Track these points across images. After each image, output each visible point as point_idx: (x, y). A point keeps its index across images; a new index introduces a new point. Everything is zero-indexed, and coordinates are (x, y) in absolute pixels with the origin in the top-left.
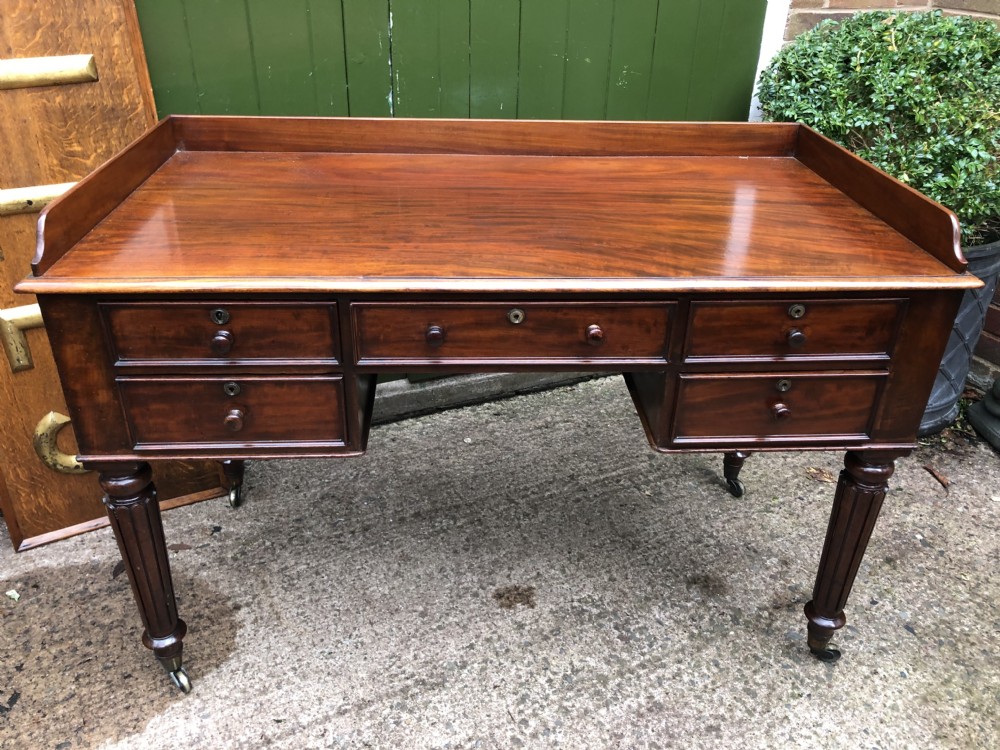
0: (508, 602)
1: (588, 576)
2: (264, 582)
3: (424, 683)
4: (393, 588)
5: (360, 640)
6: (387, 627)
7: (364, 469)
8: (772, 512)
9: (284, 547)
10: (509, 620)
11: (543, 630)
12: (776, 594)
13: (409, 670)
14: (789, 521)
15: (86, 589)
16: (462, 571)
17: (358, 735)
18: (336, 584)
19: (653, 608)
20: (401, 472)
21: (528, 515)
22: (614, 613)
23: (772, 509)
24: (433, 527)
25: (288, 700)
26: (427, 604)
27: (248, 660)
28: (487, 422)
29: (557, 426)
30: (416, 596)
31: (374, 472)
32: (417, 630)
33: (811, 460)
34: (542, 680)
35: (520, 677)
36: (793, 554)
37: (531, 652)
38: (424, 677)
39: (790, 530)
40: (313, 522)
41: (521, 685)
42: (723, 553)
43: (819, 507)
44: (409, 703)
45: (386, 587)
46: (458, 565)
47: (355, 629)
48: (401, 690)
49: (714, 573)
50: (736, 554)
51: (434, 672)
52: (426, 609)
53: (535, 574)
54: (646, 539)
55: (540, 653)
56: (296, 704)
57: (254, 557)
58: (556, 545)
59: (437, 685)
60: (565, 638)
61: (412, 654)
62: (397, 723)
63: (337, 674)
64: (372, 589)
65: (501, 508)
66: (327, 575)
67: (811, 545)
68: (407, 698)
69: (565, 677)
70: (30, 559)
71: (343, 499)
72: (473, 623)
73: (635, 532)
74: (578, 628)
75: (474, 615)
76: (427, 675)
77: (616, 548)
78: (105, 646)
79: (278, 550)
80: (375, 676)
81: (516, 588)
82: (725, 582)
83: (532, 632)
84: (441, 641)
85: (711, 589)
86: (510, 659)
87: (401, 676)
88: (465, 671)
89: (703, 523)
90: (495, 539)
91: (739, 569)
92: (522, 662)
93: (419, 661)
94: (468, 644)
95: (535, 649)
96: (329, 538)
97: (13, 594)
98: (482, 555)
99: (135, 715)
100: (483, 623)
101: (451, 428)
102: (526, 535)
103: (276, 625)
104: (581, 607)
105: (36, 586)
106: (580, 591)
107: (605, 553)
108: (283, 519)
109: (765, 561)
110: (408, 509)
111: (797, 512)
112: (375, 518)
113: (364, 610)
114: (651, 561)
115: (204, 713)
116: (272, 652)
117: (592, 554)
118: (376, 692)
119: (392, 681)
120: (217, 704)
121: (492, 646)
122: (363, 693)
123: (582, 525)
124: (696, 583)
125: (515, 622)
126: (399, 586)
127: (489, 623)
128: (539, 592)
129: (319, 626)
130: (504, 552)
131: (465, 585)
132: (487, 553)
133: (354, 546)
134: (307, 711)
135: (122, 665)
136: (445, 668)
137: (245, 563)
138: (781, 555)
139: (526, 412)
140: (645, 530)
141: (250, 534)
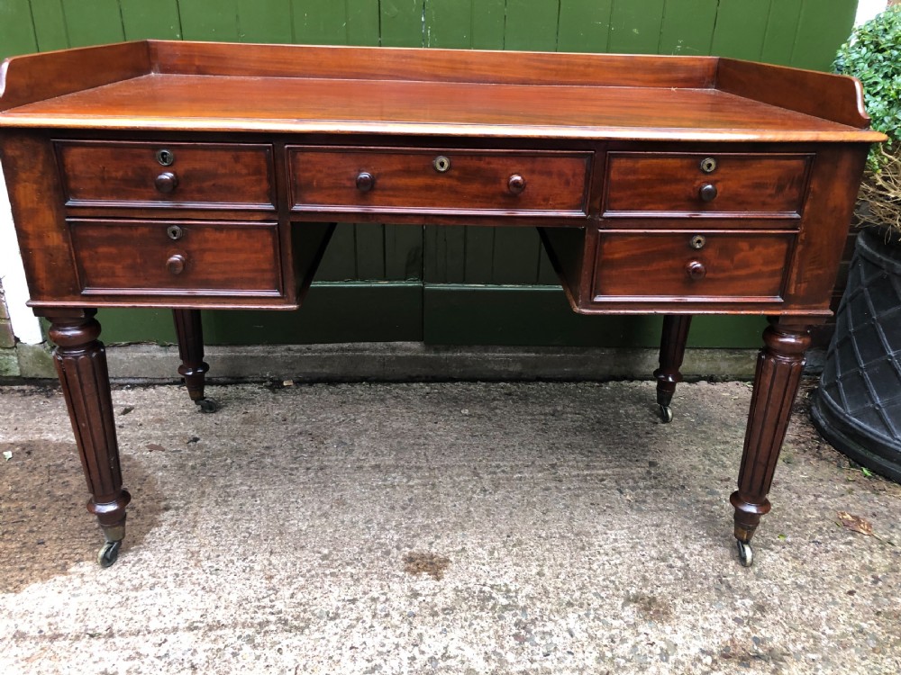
0: (415, 568)
1: (515, 564)
2: (203, 493)
3: (286, 622)
4: (313, 526)
5: (252, 565)
6: (284, 560)
7: (353, 417)
8: (772, 550)
9: (240, 467)
10: (405, 586)
11: (436, 605)
12: (732, 641)
13: (279, 605)
14: (790, 565)
15: (63, 463)
16: (388, 527)
17: (192, 654)
18: (263, 510)
19: (570, 615)
20: (384, 426)
21: (485, 491)
22: (524, 609)
23: (773, 546)
24: (386, 480)
25: (153, 602)
26: (335, 549)
27: (143, 557)
28: (494, 399)
29: (564, 416)
30: (328, 539)
31: (359, 421)
32: (309, 571)
33: (851, 505)
34: (405, 655)
35: (383, 645)
36: (777, 601)
37: (411, 623)
38: (290, 618)
39: (787, 574)
40: (278, 452)
41: (380, 653)
42: (686, 578)
43: (837, 559)
44: (258, 639)
45: (307, 523)
46: (388, 521)
47: (253, 553)
48: (260, 624)
49: (664, 597)
50: (702, 584)
51: (302, 614)
52: (330, 553)
53: (460, 547)
54: (602, 543)
55: (419, 627)
56: (157, 608)
57: (210, 469)
58: (499, 525)
59: (297, 628)
60: (454, 619)
61: (291, 592)
62: (234, 655)
63: (211, 591)
64: (292, 522)
65: (461, 478)
66: (261, 500)
67: (805, 598)
68: (259, 633)
69: (432, 659)
70: (40, 431)
71: (317, 438)
72: (368, 579)
73: (592, 533)
74: (475, 613)
75: (373, 571)
76: (292, 616)
77: (563, 544)
78: (43, 513)
79: (233, 469)
80: (244, 603)
81: (432, 557)
82: (672, 610)
83: (423, 604)
84: (326, 587)
85: (651, 613)
86: (384, 625)
87: (268, 610)
88: (332, 623)
89: (679, 542)
90: (439, 506)
91: (698, 600)
92: (395, 631)
93: (294, 600)
94: (351, 598)
95: (416, 622)
96: (284, 468)
97: (8, 454)
98: (416, 517)
99: (23, 577)
100: (378, 582)
101: (455, 398)
102: (472, 509)
103: (188, 532)
104: (491, 593)
105: (29, 453)
106: (499, 577)
107: (548, 546)
108: (255, 444)
109: (736, 601)
110: (371, 459)
111: (805, 557)
112: (337, 460)
113: (273, 539)
114: (595, 566)
115: (76, 592)
116: (169, 555)
117: (532, 544)
118: (235, 619)
119: (256, 612)
120: (92, 587)
121: (373, 607)
122: (221, 615)
123: (537, 513)
124: (636, 602)
125: (412, 590)
126: (319, 526)
127: (384, 583)
128: (453, 567)
129: (223, 543)
130: (440, 520)
131: (382, 541)
132: (423, 516)
133: (302, 480)
134: (161, 618)
135: (43, 532)
136: (314, 615)
137: (199, 473)
138: (760, 598)
139: (539, 397)
140: (606, 534)
141: (219, 450)
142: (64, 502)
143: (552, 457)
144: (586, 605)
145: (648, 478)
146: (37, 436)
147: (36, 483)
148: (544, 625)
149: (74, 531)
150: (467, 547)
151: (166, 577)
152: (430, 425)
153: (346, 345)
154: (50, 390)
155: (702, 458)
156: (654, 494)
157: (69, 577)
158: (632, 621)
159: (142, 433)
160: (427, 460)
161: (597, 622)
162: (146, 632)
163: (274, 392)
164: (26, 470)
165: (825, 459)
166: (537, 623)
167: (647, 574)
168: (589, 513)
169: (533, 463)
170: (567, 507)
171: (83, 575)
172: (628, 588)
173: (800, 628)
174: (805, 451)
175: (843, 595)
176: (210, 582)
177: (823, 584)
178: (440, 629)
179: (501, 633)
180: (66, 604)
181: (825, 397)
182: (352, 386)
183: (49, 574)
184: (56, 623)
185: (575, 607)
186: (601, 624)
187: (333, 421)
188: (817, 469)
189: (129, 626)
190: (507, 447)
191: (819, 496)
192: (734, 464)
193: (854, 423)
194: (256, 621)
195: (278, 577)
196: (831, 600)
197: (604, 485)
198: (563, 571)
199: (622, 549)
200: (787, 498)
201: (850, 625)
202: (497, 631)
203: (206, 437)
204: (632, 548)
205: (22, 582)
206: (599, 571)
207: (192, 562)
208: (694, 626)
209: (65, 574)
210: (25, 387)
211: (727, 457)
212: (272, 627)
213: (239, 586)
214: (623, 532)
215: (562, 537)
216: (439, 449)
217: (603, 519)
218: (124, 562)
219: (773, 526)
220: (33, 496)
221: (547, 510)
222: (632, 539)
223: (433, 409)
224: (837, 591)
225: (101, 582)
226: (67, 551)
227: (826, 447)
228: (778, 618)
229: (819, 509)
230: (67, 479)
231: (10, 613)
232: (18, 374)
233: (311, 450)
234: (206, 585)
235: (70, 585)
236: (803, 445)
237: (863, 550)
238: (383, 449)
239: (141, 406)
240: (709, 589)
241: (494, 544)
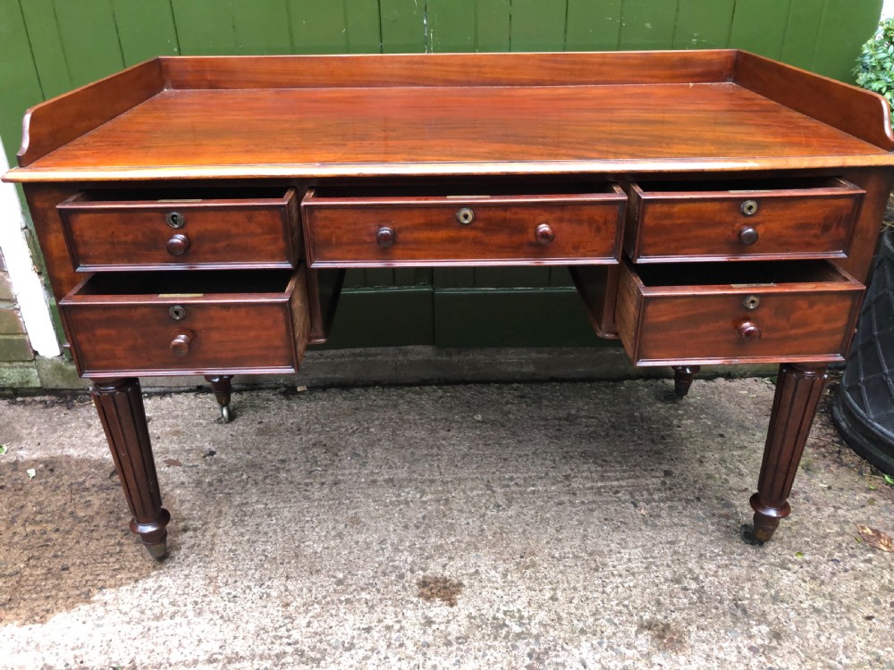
0: (429, 593)
1: (528, 588)
2: (220, 512)
3: (302, 654)
4: (328, 548)
6: (300, 585)
7: (366, 426)
8: (789, 569)
9: (256, 483)
10: (419, 613)
11: (449, 634)
13: (296, 635)
14: (808, 586)
15: (84, 482)
16: (401, 548)
18: (279, 530)
19: (583, 644)
20: (397, 435)
21: (499, 506)
22: (537, 637)
23: (790, 565)
24: (399, 495)
25: (173, 633)
26: (349, 572)
27: (163, 584)
28: (507, 403)
29: (579, 420)
30: (343, 562)
31: (373, 430)
32: (325, 597)
33: (872, 518)
36: (793, 627)
37: (424, 654)
38: (306, 649)
39: (804, 597)
40: (293, 465)
42: (701, 602)
43: (856, 579)
45: (322, 545)
47: (270, 579)
48: (277, 656)
49: (678, 623)
50: (717, 608)
51: (318, 644)
52: (345, 577)
53: (473, 570)
54: (616, 563)
55: (433, 658)
56: (177, 638)
57: (226, 486)
58: (512, 545)
59: (313, 660)
61: (307, 620)
63: (229, 620)
64: (307, 543)
65: (475, 493)
66: (276, 519)
67: (822, 624)
68: (276, 666)
70: (62, 446)
71: (332, 450)
72: (382, 606)
73: (606, 553)
74: (489, 643)
75: (388, 597)
76: (309, 647)
77: (576, 565)
78: (67, 536)
79: (249, 486)
80: (262, 632)
81: (446, 581)
82: (686, 638)
83: (437, 633)
84: (341, 615)
85: (665, 641)
86: (398, 656)
87: (285, 641)
88: (348, 654)
89: (693, 561)
90: (452, 524)
91: (712, 627)
92: (409, 663)
93: (310, 629)
94: (366, 626)
95: (430, 652)
96: (299, 484)
97: (32, 472)
98: (430, 537)
99: (49, 606)
100: (391, 608)
101: (468, 402)
102: (485, 527)
103: (207, 556)
104: (504, 620)
105: (52, 470)
106: (512, 602)
107: (561, 567)
108: (269, 457)
109: (752, 627)
110: (384, 473)
111: (823, 577)
112: (350, 474)
113: (289, 563)
114: (608, 590)
115: (100, 622)
116: (188, 580)
117: (545, 565)
118: (253, 650)
119: (273, 643)
120: (115, 617)
121: (388, 636)
122: (240, 647)
123: (551, 530)
124: (649, 629)
125: (426, 617)
126: (334, 548)
127: (398, 610)
128: (467, 592)
129: (241, 567)
130: (453, 539)
131: (397, 563)
132: (436, 536)
133: (316, 497)
134: (181, 650)
135: (67, 557)
136: (330, 645)
137: (216, 490)
138: (777, 625)
139: (553, 400)
140: (620, 553)
141: (235, 465)
142: (87, 524)
143: (566, 467)
144: (599, 632)
145: (663, 489)
146: (59, 452)
147: (59, 504)
148: (557, 656)
149: (96, 555)
150: (480, 570)
151: (185, 605)
152: (443, 433)
153: (357, 350)
154: (70, 401)
155: (719, 465)
156: (670, 507)
157: (92, 605)
158: (645, 650)
159: (160, 448)
160: (441, 473)
161: (610, 652)
162: (167, 665)
163: (289, 399)
164: (49, 489)
165: (846, 465)
166: (550, 653)
167: (661, 598)
168: (602, 530)
169: (547, 474)
170: (581, 523)
171: (106, 603)
172: (642, 614)
173: (816, 657)
174: (824, 457)
175: (861, 619)
176: (228, 611)
177: (841, 607)
178: (454, 661)
179: (514, 664)
180: (90, 635)
181: (847, 399)
182: (366, 391)
183: (73, 603)
184: (82, 656)
185: (589, 635)
186: (614, 654)
187: (347, 430)
188: (837, 477)
189: (151, 659)
190: (521, 456)
191: (839, 508)
192: (751, 472)
193: (877, 428)
194: (273, 653)
195: (295, 604)
196: (848, 625)
197: (619, 498)
198: (576, 595)
199: (636, 570)
200: (806, 510)
201: (868, 653)
202: (510, 663)
203: (223, 450)
204: (646, 568)
205: (48, 611)
206: (612, 595)
207: (211, 589)
208: (708, 656)
209: (89, 602)
210: (46, 398)
211: (743, 464)
212: (289, 659)
213: (257, 614)
214: (636, 551)
215: (576, 557)
216: (452, 461)
217: (617, 537)
218: (145, 589)
219: (791, 542)
220: (56, 518)
221: (561, 527)
222: (646, 558)
223: (444, 415)
224: (855, 614)
225: (124, 611)
226: (90, 578)
227: (847, 451)
228: (794, 647)
229: (840, 522)
230: (88, 498)
231: (37, 645)
232: (38, 385)
233: (325, 462)
234: (224, 614)
235: (93, 614)
236: (823, 450)
237: (883, 568)
238: (396, 460)
239: (158, 417)
240: (724, 614)
241: (507, 566)
